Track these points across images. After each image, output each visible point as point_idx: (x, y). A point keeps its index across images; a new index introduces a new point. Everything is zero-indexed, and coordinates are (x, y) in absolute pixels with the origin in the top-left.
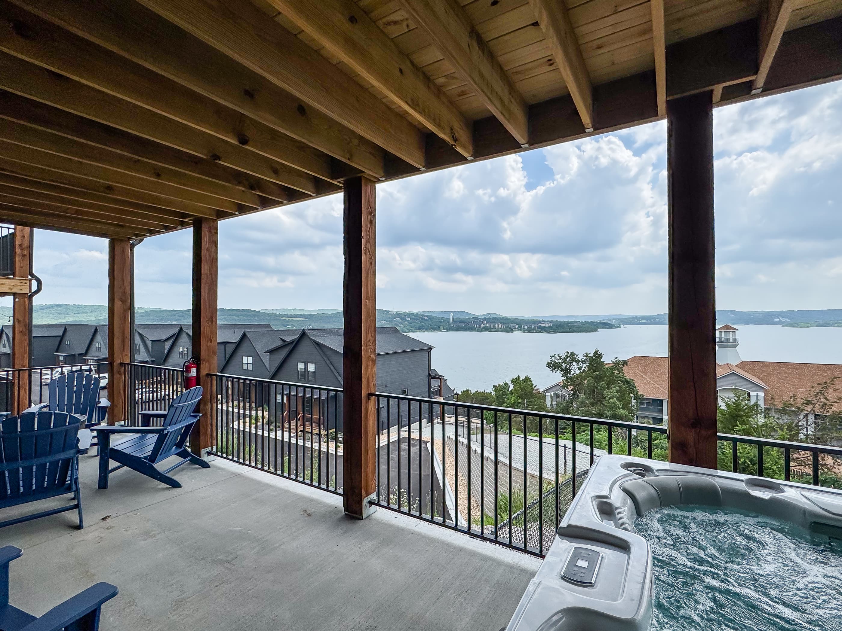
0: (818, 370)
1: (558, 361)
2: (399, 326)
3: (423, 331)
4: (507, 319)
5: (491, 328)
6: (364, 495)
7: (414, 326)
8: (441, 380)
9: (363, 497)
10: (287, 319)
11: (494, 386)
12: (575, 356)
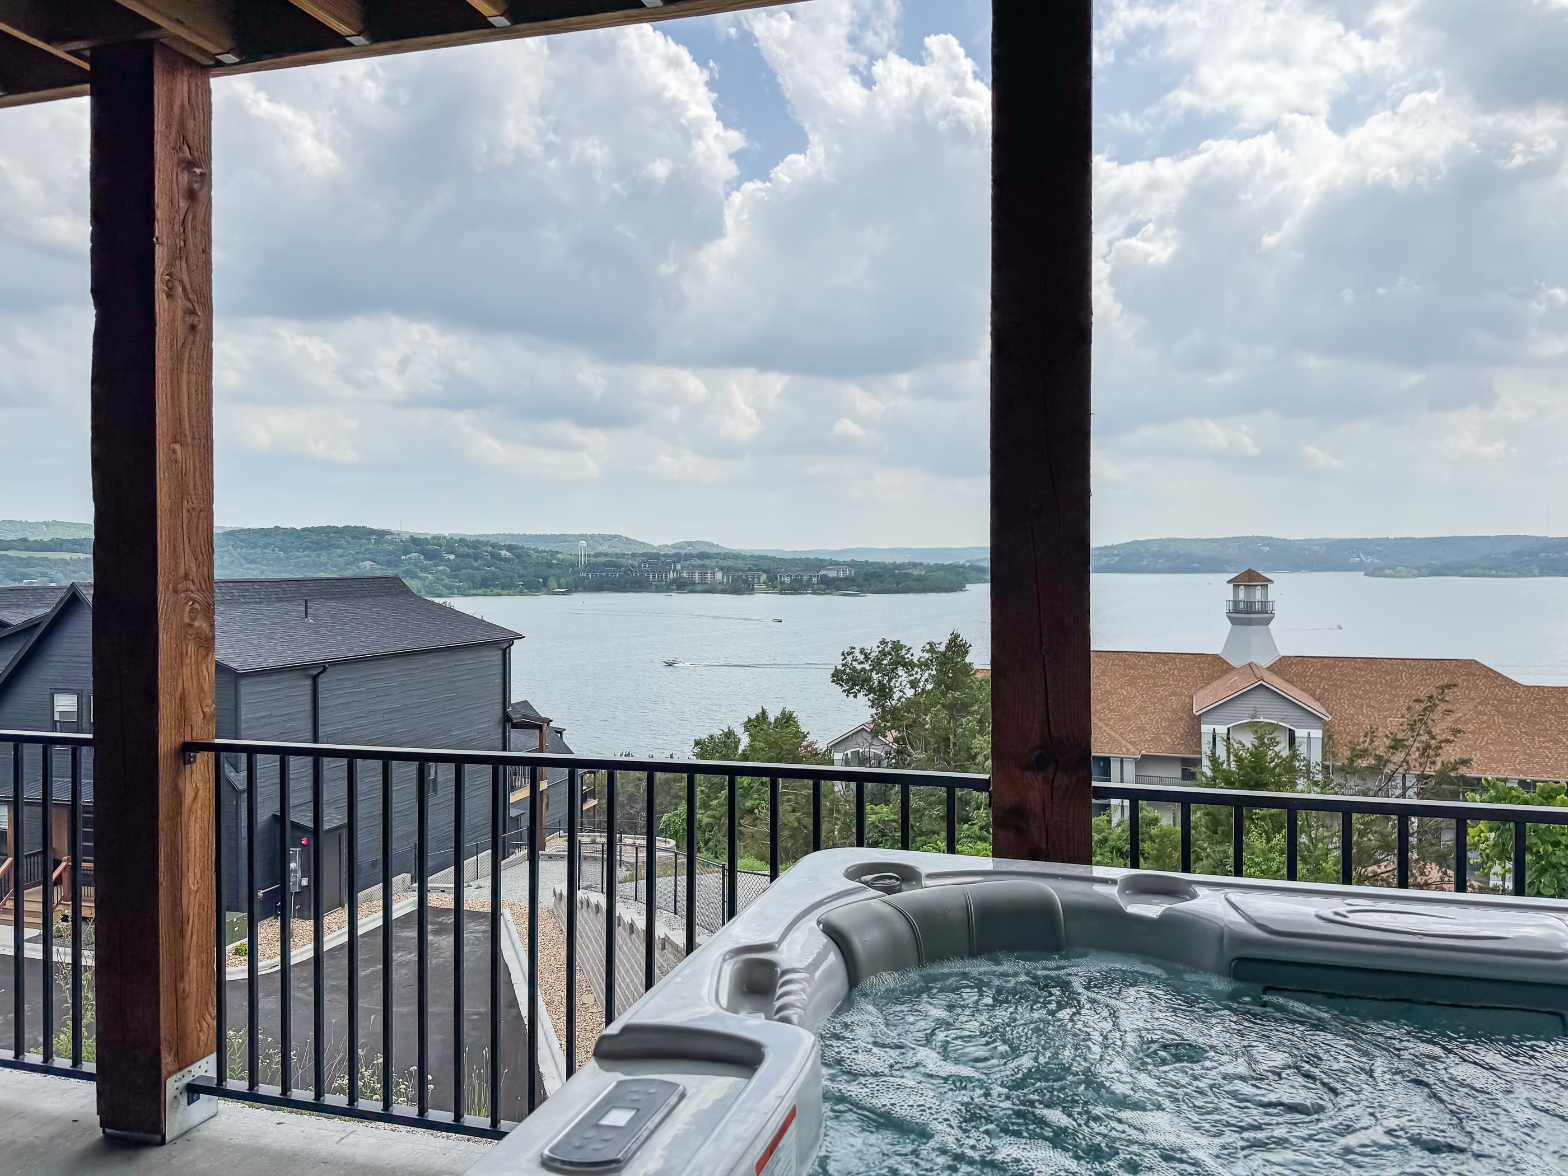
0: (1427, 674)
1: (863, 666)
2: (420, 579)
3: (496, 591)
4: (737, 556)
5: (693, 583)
6: (171, 1068)
7: (470, 578)
8: (541, 731)
9: (164, 1073)
10: (25, 555)
11: (697, 743)
12: (903, 652)
